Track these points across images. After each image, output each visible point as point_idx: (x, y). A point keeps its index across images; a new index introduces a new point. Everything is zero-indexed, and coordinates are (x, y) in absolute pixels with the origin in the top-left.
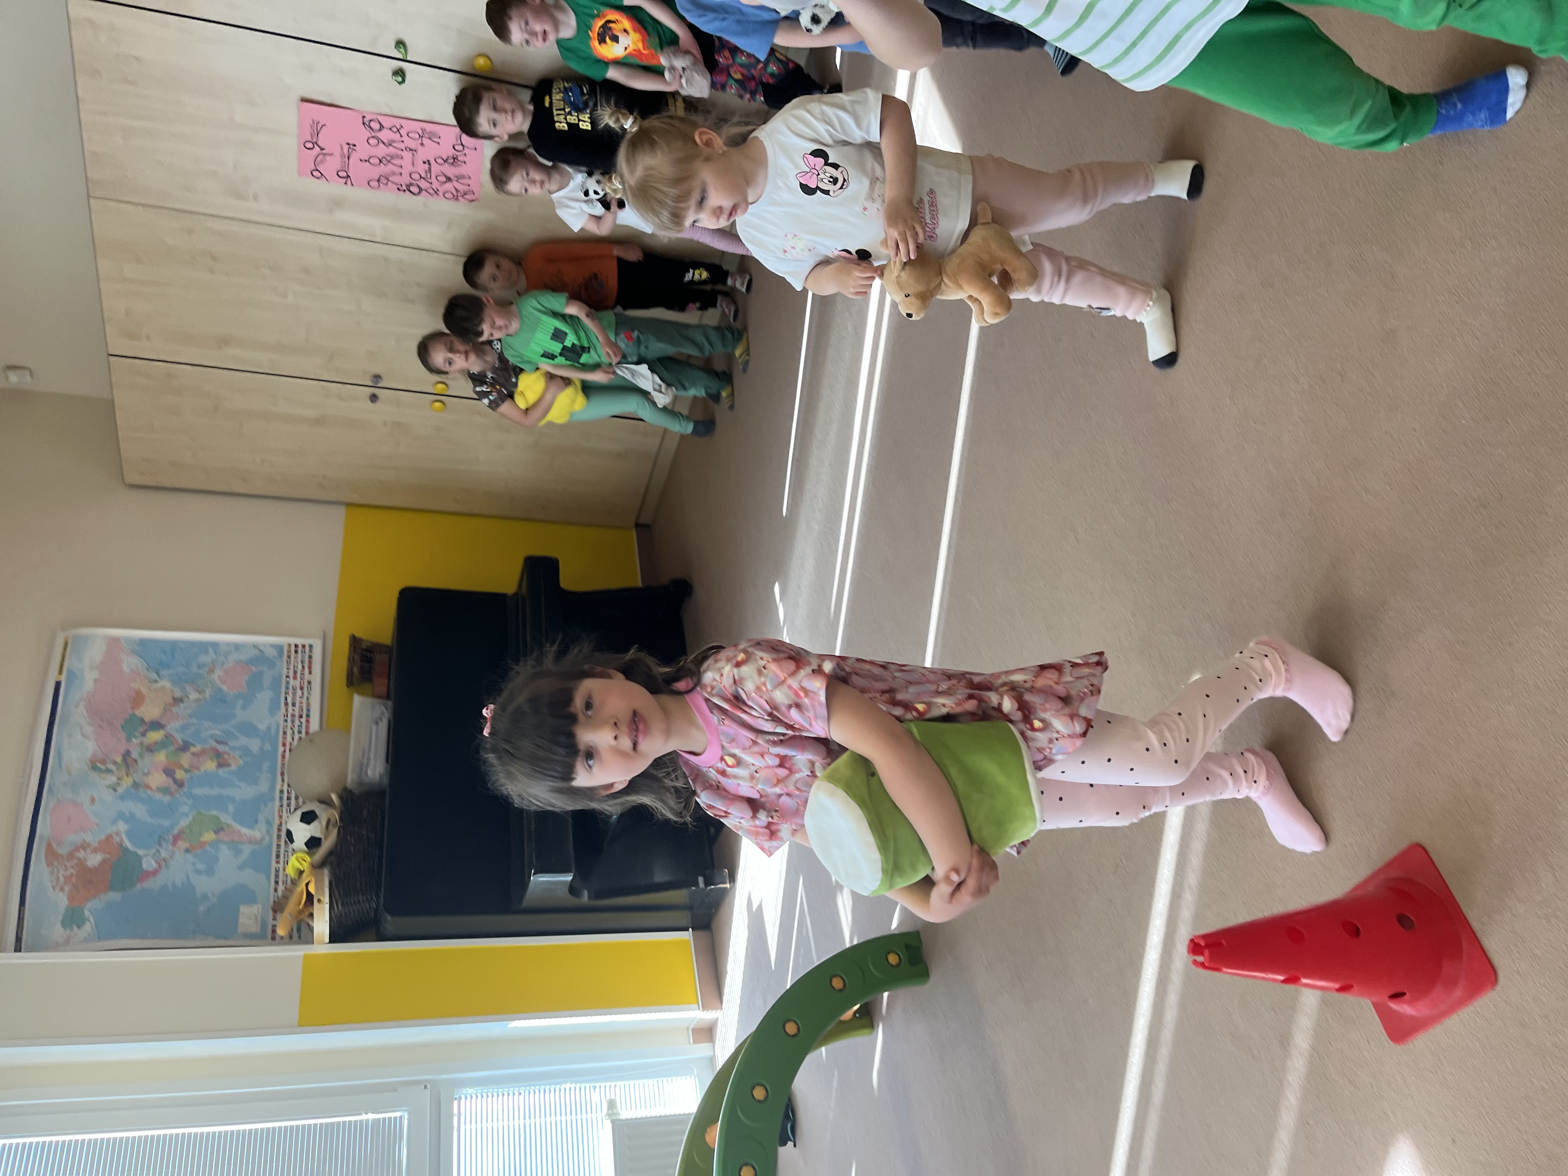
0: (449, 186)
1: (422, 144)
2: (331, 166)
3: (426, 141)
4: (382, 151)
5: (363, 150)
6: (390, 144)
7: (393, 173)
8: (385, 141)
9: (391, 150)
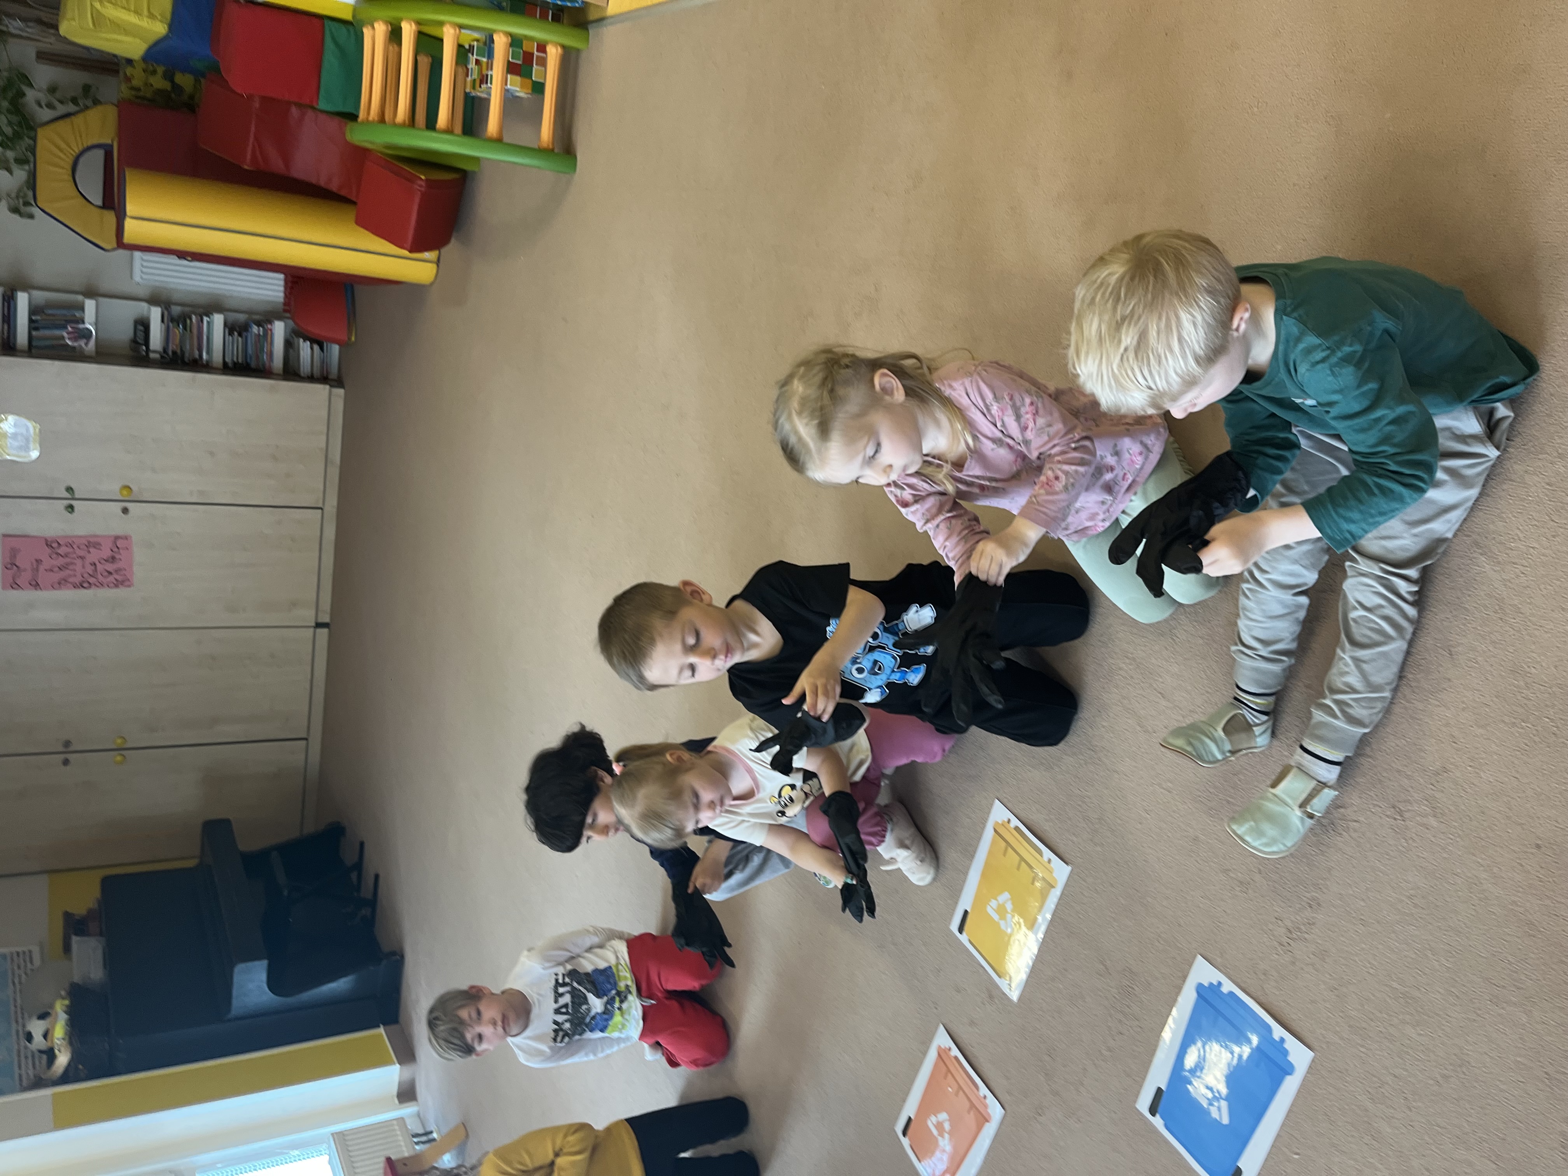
0: (111, 579)
1: (89, 552)
2: (25, 577)
3: (91, 550)
4: (61, 561)
5: (47, 563)
6: (66, 555)
7: (70, 576)
8: (63, 554)
9: (68, 560)
